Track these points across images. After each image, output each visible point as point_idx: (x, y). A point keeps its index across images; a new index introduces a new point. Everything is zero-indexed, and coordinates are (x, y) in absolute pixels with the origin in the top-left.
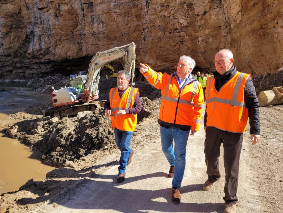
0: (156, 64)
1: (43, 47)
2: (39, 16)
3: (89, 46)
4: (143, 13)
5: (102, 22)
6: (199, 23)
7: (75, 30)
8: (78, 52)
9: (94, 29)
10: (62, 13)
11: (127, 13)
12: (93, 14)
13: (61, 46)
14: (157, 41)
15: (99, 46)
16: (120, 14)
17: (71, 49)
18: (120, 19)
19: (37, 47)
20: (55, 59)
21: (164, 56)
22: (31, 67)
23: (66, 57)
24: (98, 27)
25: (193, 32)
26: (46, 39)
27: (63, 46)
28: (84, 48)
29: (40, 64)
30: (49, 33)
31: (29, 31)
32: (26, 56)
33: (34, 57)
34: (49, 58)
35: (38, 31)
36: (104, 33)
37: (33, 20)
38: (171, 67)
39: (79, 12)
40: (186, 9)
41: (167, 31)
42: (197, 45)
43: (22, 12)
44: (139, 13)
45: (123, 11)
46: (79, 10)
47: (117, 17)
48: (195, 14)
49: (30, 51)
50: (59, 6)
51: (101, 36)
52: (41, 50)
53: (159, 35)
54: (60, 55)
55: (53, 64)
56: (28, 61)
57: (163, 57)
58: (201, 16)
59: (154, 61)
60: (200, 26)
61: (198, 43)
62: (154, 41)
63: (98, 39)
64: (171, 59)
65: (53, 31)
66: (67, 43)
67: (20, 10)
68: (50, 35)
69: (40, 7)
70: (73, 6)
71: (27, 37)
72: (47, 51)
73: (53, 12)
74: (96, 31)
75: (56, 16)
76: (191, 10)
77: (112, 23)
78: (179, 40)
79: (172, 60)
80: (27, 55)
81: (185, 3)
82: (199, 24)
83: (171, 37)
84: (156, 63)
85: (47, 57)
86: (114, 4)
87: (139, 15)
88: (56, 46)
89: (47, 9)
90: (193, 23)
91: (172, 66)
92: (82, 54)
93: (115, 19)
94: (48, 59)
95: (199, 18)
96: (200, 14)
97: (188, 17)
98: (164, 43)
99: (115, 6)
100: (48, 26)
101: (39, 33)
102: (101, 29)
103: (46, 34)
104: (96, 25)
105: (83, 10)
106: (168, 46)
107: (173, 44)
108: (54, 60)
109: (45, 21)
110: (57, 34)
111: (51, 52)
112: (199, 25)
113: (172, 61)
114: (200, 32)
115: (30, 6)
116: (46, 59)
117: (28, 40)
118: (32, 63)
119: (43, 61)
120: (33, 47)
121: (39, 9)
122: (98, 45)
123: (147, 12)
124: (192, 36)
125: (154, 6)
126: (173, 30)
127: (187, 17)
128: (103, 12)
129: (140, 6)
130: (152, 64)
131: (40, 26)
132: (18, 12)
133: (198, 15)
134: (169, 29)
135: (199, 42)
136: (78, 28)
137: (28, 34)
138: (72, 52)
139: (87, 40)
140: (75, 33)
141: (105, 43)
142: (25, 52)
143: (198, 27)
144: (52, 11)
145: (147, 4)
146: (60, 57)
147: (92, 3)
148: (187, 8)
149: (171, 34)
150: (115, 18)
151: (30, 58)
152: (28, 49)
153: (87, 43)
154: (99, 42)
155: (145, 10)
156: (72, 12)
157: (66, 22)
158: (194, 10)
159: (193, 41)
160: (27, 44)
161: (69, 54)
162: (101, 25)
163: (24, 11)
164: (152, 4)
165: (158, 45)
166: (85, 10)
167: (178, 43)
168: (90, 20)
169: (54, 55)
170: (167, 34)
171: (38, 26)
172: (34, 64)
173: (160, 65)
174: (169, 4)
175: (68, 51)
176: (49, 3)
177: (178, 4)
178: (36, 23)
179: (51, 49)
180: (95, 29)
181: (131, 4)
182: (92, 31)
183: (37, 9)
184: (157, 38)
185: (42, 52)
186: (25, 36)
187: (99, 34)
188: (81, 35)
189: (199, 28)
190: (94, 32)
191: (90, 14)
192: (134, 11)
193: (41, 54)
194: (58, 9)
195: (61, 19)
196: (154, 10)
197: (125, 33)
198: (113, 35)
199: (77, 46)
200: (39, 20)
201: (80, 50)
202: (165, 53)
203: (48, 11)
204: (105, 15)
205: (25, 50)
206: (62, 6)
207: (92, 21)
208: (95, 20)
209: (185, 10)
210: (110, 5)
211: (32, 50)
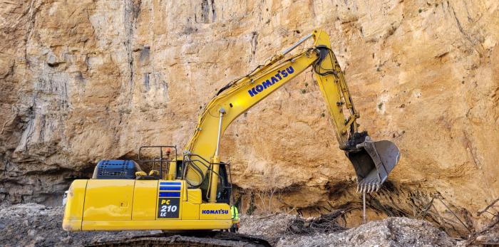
0: (272, 172)
1: (47, 139)
2: (47, 79)
3: (133, 134)
4: (246, 58)
5: (165, 85)
6: (376, 58)
7: (113, 103)
8: (110, 148)
9: (148, 99)
10: (92, 71)
11: (214, 62)
12: (149, 69)
13: (81, 137)
14: (271, 113)
15: (152, 134)
16: (199, 65)
17: (97, 143)
18: (199, 74)
19: (35, 139)
20: (69, 163)
21: (290, 149)
22: (21, 182)
23: (89, 159)
24: (156, 95)
25: (362, 82)
26: (56, 123)
27: (85, 137)
28: (123, 139)
29: (40, 175)
30: (63, 110)
31: (24, 108)
32: (12, 158)
33: (27, 160)
34: (58, 162)
35: (42, 107)
36: (165, 106)
37: (35, 86)
38: (311, 179)
39: (124, 67)
40: (341, 31)
41: (296, 89)
42: (377, 116)
43: (16, 70)
44: (237, 58)
45: (206, 58)
46: (123, 65)
47: (192, 71)
48: (364, 41)
49: (20, 148)
50: (88, 58)
51: (160, 111)
52: (42, 145)
53: (277, 99)
54: (78, 155)
55: (67, 175)
56: (16, 169)
57: (287, 152)
58: (381, 42)
59: (267, 165)
60: (381, 66)
61: (378, 110)
62: (265, 114)
63: (153, 119)
64: (308, 159)
65: (72, 107)
66: (93, 130)
67: (12, 68)
68: (65, 115)
69: (52, 63)
70: (114, 57)
71: (19, 119)
72: (54, 148)
73: (76, 69)
74: (152, 104)
75: (80, 77)
76: (353, 32)
77: (182, 85)
78: (325, 108)
79: (310, 161)
80: (14, 155)
81: (338, 19)
82: (377, 61)
83: (307, 101)
84: (272, 169)
85: (54, 160)
86: (189, 45)
87: (237, 62)
88: (72, 137)
89: (64, 65)
90: (360, 61)
91: (310, 176)
92: (119, 152)
93: (189, 76)
94: (56, 165)
95: (377, 46)
96: (378, 37)
97: (348, 49)
98: (289, 118)
99: (190, 49)
100: (64, 98)
101: (43, 112)
102: (161, 99)
103: (58, 113)
104: (152, 90)
105: (131, 63)
106: (300, 125)
107: (311, 118)
108: (67, 167)
109: (60, 89)
110: (79, 111)
111: (61, 149)
112: (378, 63)
113: (310, 164)
114: (381, 83)
115: (34, 60)
116: (52, 165)
117: (19, 124)
118: (24, 172)
119: (45, 168)
120: (29, 138)
121: (50, 65)
122: (151, 132)
123: (254, 53)
124: (360, 95)
125: (266, 40)
126: (310, 85)
127: (346, 50)
128: (166, 63)
129: (241, 44)
130: (263, 173)
131: (49, 99)
132: (7, 70)
133: (373, 41)
134: (300, 84)
135: (380, 106)
136: (119, 99)
137: (20, 114)
138: (99, 149)
139: (130, 122)
140: (112, 108)
141: (165, 125)
142: (12, 150)
143: (376, 68)
144: (74, 68)
145: (253, 38)
146: (79, 161)
147: (149, 48)
148: (344, 29)
149: (306, 95)
150: (190, 73)
151: (20, 163)
152: (18, 143)
153: (130, 128)
154: (152, 125)
155: (249, 51)
156: (111, 70)
157: (98, 88)
158: (361, 31)
159: (364, 107)
160: (17, 134)
161: (93, 152)
162: (162, 90)
163: (21, 70)
164: (264, 35)
165: (274, 123)
166: (135, 63)
167: (324, 115)
168: (143, 81)
169: (68, 155)
170: (297, 95)
171: (44, 97)
172: (28, 174)
173: (281, 173)
174: (299, 29)
175: (92, 147)
176: (69, 53)
177: (321, 23)
178: (41, 92)
179: (61, 144)
180: (150, 100)
181: (222, 43)
182: (144, 102)
183: (47, 65)
184: (272, 107)
185: (44, 150)
186: (13, 117)
187: (156, 108)
188: (121, 112)
189: (378, 70)
190: (147, 105)
191: (143, 70)
192: (226, 55)
193: (42, 154)
194: (85, 64)
195: (89, 83)
196: (267, 47)
197: (206, 102)
198: (184, 108)
199: (111, 135)
200: (48, 86)
201: (116, 143)
202: (292, 143)
203: (66, 68)
204: (170, 69)
205: (10, 146)
206: (94, 59)
207: (147, 82)
208: (152, 80)
209: (337, 34)
210: (180, 48)
211: (24, 145)
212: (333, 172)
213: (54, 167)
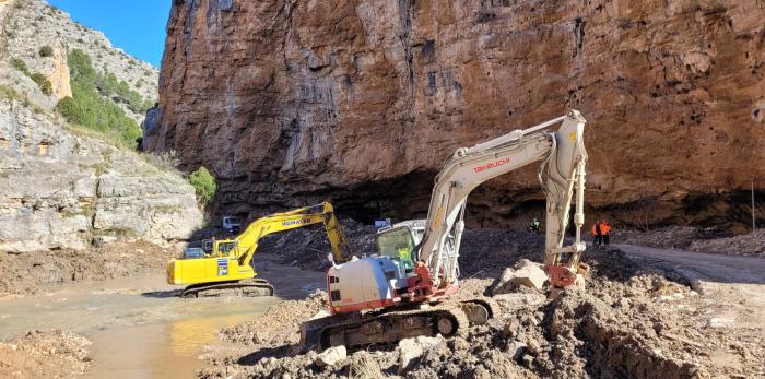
0: (613, 187)
1: (316, 155)
2: (310, 86)
3: (423, 146)
4: (568, 51)
5: (457, 85)
6: (750, 58)
7: (390, 111)
8: (395, 163)
9: (436, 104)
10: (361, 73)
11: (523, 57)
12: (435, 67)
13: (355, 151)
14: (612, 120)
15: (448, 146)
16: (504, 62)
17: (379, 157)
18: (503, 73)
19: (303, 156)
20: (341, 182)
21: (638, 161)
22: (287, 204)
23: (368, 177)
24: (447, 98)
25: (734, 86)
26: (324, 137)
27: (361, 152)
28: (410, 153)
29: (306, 195)
30: (331, 121)
31: (288, 120)
32: (277, 178)
33: (295, 180)
34: (328, 180)
35: (307, 119)
36: (461, 112)
37: (298, 94)
38: (665, 193)
39: (401, 66)
40: (703, 23)
41: (644, 92)
42: (753, 123)
43: (276, 79)
44: (556, 52)
45: (512, 53)
46: (400, 64)
47: (494, 68)
48: (734, 37)
49: (288, 166)
50: (356, 58)
51: (454, 118)
52: (311, 162)
53: (620, 103)
54: (353, 172)
56: (282, 191)
57: (634, 164)
58: (757, 39)
59: (607, 179)
60: (757, 67)
61: (753, 117)
62: (603, 122)
63: (447, 127)
64: (663, 171)
65: (340, 118)
66: (370, 143)
67: (273, 77)
68: (333, 127)
69: (315, 66)
70: (388, 55)
71: (284, 134)
72: (325, 165)
73: (342, 72)
74: (442, 109)
75: (348, 81)
76: (720, 25)
77: (482, 86)
78: (684, 114)
79: (664, 174)
80: (281, 175)
81: (699, 8)
82: (751, 61)
83: (659, 106)
84: (613, 184)
85: (323, 178)
86: (488, 37)
87: (556, 57)
88: (344, 151)
89: (329, 68)
90: (730, 60)
91: (665, 190)
92: (406, 168)
93: (491, 75)
94: (327, 184)
95: (751, 43)
96: (753, 32)
97: (713, 45)
98: (637, 126)
99: (490, 41)
100: (330, 107)
101: (308, 125)
102: (453, 103)
103: (325, 124)
104: (440, 93)
105: (410, 61)
106: (650, 134)
107: (666, 126)
108: (339, 186)
109: (324, 96)
110: (349, 121)
111: (332, 165)
112: (753, 64)
113: (665, 177)
114: (758, 87)
115: (294, 65)
116: (321, 184)
117: (284, 141)
118: (291, 193)
119: (314, 188)
120: (295, 156)
121: (313, 69)
122: (446, 143)
123: (580, 46)
124: (729, 99)
125: (599, 30)
126: (662, 87)
127: (710, 46)
128: (459, 60)
129: (559, 34)
130: (600, 188)
131: (312, 109)
132: (268, 79)
133: (746, 37)
134: (649, 85)
135: (756, 113)
136: (397, 105)
137: (286, 127)
138: (381, 164)
139: (417, 133)
140: (389, 118)
141: (464, 135)
142: (278, 169)
143: (751, 70)
144: (339, 71)
145: (577, 26)
146: (353, 178)
147: (433, 41)
148: (706, 21)
149: (658, 100)
150: (491, 71)
151: (286, 183)
152: (282, 162)
153: (417, 139)
154: (447, 136)
155: (573, 43)
156: (384, 70)
157: (371, 92)
158: (730, 24)
159: (737, 113)
160: (281, 151)
161: (373, 168)
162: (453, 93)
163: (282, 78)
164: (595, 25)
165: (617, 132)
166: (415, 60)
167: (682, 123)
168: (427, 82)
169: (340, 172)
170: (646, 99)
171: (307, 107)
172: (294, 195)
173: (627, 187)
174: (645, 19)
175: (372, 162)
176: (334, 54)
177: (676, 14)
178: (304, 101)
179: (333, 160)
180: (438, 105)
181: (533, 33)
182: (431, 107)
183: (309, 71)
184: (614, 113)
185: (314, 167)
186: (279, 133)
187: (450, 115)
188: (403, 121)
189: (754, 72)
190: (435, 111)
191: (426, 69)
192: (540, 48)
193: (311, 173)
194: (354, 66)
195: (358, 88)
196: (600, 39)
197: (517, 105)
198: (486, 115)
199: (394, 148)
200: (311, 95)
201: (401, 157)
202: (641, 155)
203: (331, 71)
204: (463, 67)
205: (276, 165)
206: (363, 59)
207: (432, 84)
208: (439, 82)
209: (698, 27)
210: (476, 41)
211: (291, 163)
212: (695, 185)
213: (323, 187)
